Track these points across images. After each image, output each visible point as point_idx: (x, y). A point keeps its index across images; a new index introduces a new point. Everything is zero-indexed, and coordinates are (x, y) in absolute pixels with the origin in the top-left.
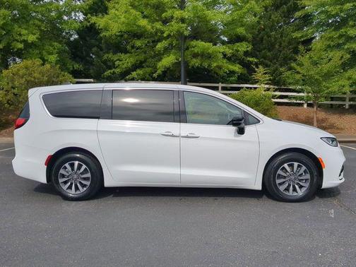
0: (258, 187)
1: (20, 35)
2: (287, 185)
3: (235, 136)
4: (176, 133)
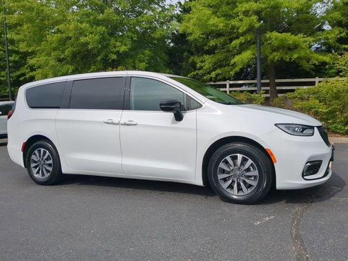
0: (199, 181)
1: (115, 47)
2: (231, 181)
3: (173, 123)
4: (116, 121)
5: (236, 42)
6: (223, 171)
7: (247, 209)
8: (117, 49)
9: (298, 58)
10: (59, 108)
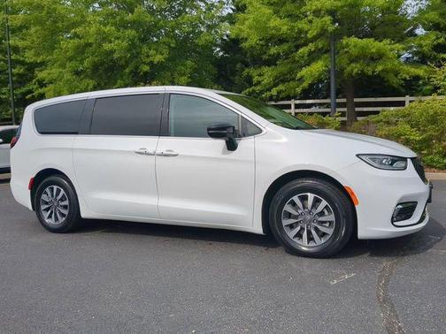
0: (257, 229)
1: (148, 56)
2: (299, 228)
3: (224, 153)
4: (151, 151)
5: (303, 51)
6: (289, 216)
7: (319, 264)
8: (151, 59)
9: (383, 71)
10: (76, 133)
